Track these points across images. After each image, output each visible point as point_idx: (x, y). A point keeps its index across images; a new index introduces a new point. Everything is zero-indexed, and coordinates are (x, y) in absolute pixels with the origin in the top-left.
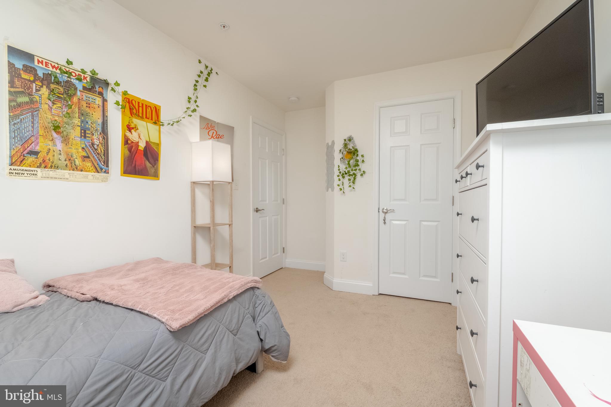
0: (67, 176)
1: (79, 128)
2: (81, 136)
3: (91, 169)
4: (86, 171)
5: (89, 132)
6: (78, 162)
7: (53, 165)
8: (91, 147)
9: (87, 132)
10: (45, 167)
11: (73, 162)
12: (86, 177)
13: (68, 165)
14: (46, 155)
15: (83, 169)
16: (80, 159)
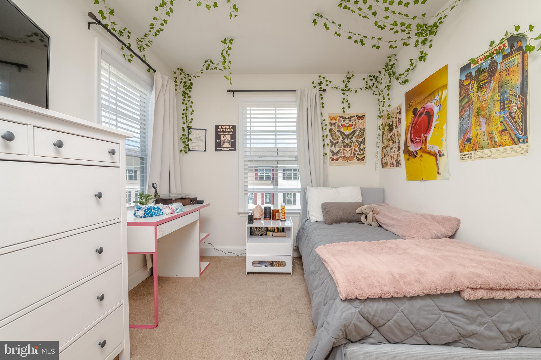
0: (489, 154)
1: (499, 103)
2: (501, 109)
3: (508, 143)
4: (504, 146)
5: (507, 102)
6: (497, 138)
7: (480, 146)
8: (508, 118)
9: (506, 102)
10: (476, 150)
11: (493, 139)
12: (505, 152)
13: (489, 143)
14: (475, 139)
15: (501, 145)
16: (498, 135)
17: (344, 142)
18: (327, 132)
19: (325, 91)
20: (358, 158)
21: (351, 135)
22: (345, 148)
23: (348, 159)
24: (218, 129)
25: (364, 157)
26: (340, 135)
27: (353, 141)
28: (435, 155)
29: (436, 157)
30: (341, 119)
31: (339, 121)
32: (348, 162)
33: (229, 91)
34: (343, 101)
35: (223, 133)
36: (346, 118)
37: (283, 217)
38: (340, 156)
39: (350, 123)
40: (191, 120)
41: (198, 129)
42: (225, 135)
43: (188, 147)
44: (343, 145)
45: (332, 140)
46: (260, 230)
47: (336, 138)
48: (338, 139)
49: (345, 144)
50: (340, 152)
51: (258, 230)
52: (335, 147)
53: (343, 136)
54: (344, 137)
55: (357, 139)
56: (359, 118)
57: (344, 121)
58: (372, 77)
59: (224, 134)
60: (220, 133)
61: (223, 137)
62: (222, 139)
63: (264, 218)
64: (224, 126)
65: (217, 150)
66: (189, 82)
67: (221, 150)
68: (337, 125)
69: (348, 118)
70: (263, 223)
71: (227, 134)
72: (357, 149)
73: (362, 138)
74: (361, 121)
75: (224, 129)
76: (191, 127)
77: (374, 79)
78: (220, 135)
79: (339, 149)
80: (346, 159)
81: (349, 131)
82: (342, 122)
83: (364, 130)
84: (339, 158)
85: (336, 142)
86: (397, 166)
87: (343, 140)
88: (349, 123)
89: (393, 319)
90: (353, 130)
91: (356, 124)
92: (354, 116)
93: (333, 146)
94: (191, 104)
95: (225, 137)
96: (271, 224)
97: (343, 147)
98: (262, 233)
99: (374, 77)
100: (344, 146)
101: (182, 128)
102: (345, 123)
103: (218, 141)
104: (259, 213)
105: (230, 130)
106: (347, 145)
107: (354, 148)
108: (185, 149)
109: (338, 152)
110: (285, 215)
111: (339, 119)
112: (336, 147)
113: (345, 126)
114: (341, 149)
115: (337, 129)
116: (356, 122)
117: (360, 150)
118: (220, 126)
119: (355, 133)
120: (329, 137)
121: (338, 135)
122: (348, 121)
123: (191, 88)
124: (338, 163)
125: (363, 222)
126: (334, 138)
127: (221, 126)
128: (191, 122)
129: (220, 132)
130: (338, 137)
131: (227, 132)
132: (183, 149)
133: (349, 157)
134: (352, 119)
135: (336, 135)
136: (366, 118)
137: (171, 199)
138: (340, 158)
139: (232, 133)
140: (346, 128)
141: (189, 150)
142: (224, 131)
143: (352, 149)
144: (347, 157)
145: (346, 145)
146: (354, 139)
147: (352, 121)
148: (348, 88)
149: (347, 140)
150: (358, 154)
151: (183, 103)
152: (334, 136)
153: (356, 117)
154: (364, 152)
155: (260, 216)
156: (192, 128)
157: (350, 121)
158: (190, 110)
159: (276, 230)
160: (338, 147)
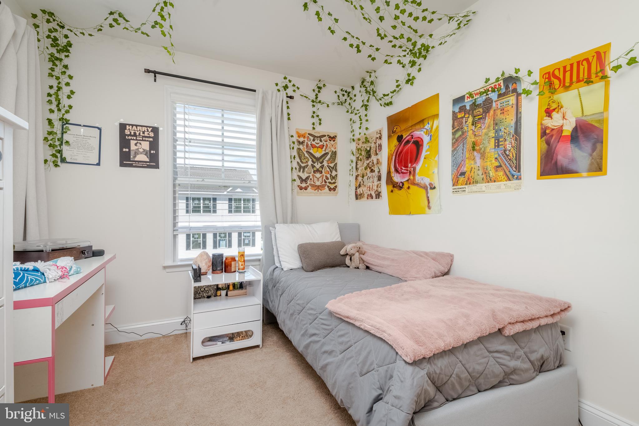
0: (484, 189)
1: (493, 139)
2: (495, 146)
3: (502, 179)
4: (499, 181)
5: (502, 139)
6: (492, 173)
7: (474, 181)
8: (503, 155)
9: (501, 140)
10: (470, 184)
11: (488, 174)
12: (499, 187)
13: (484, 178)
14: (469, 173)
15: (496, 180)
16: (493, 171)
17: (314, 166)
18: (295, 153)
19: (293, 99)
20: (329, 188)
21: (322, 159)
22: (315, 174)
23: (318, 188)
24: (126, 131)
25: (336, 187)
26: (310, 157)
27: (323, 165)
28: (425, 188)
29: (427, 190)
30: (310, 137)
31: (309, 140)
32: (318, 191)
33: (148, 71)
34: (313, 114)
35: (135, 138)
36: (316, 137)
37: (241, 267)
38: (309, 184)
39: (321, 143)
40: (68, 109)
41: (84, 126)
42: (139, 142)
43: (61, 156)
44: (312, 171)
45: (300, 163)
46: (206, 289)
47: (304, 161)
48: (307, 162)
49: (315, 169)
50: (310, 178)
51: (202, 289)
52: (303, 172)
53: (313, 158)
54: (314, 160)
55: (329, 164)
56: (330, 139)
57: (314, 140)
58: (344, 92)
59: (137, 140)
60: (130, 138)
61: (136, 145)
62: (133, 147)
63: (213, 270)
64: (137, 126)
65: (122, 165)
66: (65, 41)
67: (131, 166)
68: (305, 144)
69: (319, 137)
70: (211, 280)
71: (143, 140)
72: (329, 176)
73: (334, 164)
74: (332, 142)
75: (136, 132)
76: (69, 120)
77: (346, 94)
78: (129, 140)
79: (308, 175)
80: (316, 188)
81: (319, 153)
82: (312, 141)
83: (336, 154)
84: (308, 186)
85: (305, 166)
86: (376, 198)
87: (312, 163)
88: (319, 143)
89: (455, 373)
90: (324, 152)
91: (327, 145)
92: (325, 136)
93: (302, 170)
94: (68, 80)
95: (138, 144)
96: (223, 279)
97: (312, 173)
98: (209, 294)
99: (346, 92)
100: (314, 172)
101: (48, 119)
102: (316, 143)
103: (124, 150)
104: (206, 264)
105: (149, 134)
106: (318, 171)
107: (325, 175)
108: (54, 159)
109: (307, 178)
110: (244, 264)
111: (308, 137)
112: (305, 173)
113: (316, 147)
114: (311, 175)
115: (306, 150)
116: (327, 143)
117: (332, 178)
118: (129, 125)
119: (327, 156)
120: (297, 159)
121: (307, 157)
122: (319, 141)
123: (68, 51)
124: (308, 193)
125: (348, 265)
126: (302, 160)
127: (131, 126)
128: (67, 112)
129: (128, 135)
130: (307, 160)
131: (143, 137)
132: (50, 158)
133: (319, 186)
134: (322, 139)
135: (305, 157)
136: (338, 139)
137: (43, 251)
138: (310, 187)
139: (151, 139)
140: (316, 149)
141: (63, 160)
142: (137, 134)
143: (323, 176)
144: (317, 186)
145: (316, 171)
146: (325, 163)
147: (323, 142)
148: (319, 99)
149: (318, 164)
150: (330, 183)
151: (51, 75)
152: (302, 158)
153: (327, 136)
154: (335, 181)
155: (208, 268)
156: (70, 122)
157: (321, 141)
158: (66, 90)
159: (231, 287)
160: (307, 173)
